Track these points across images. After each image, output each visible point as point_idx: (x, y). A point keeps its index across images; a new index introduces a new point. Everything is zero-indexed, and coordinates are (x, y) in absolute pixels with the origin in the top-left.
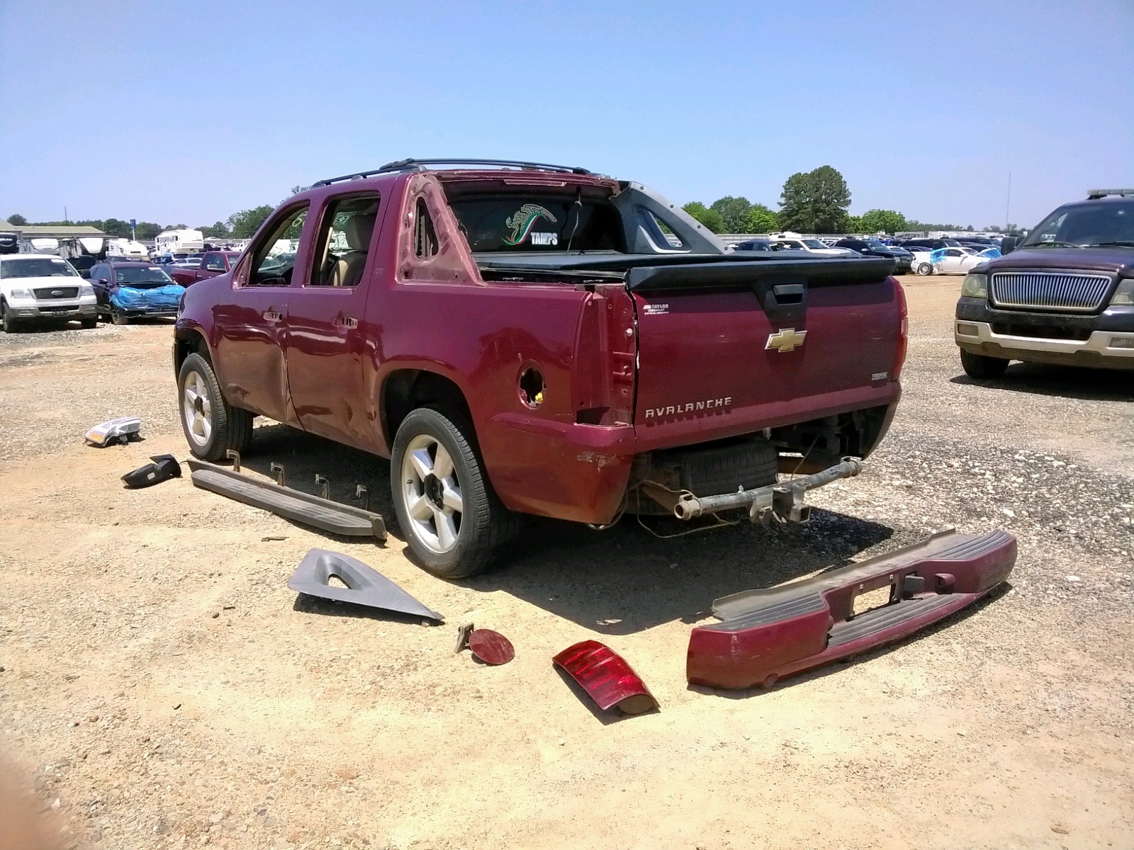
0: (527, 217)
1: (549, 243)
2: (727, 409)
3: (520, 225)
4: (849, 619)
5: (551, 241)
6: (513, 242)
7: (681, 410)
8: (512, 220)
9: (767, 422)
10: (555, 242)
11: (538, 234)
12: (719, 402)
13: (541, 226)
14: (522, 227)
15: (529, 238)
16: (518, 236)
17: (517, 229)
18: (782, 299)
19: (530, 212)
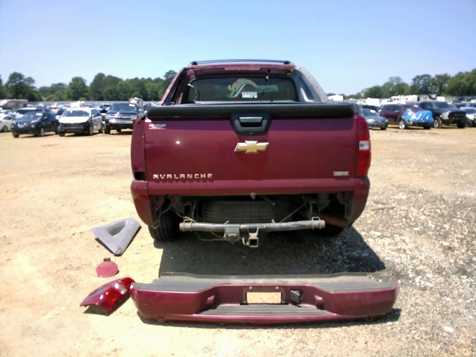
0: (240, 85)
1: (252, 97)
2: (211, 180)
3: (236, 89)
4: (242, 304)
6: (232, 96)
7: (176, 177)
8: (231, 86)
9: (253, 190)
10: (256, 97)
11: (246, 93)
12: (203, 176)
13: (248, 88)
14: (237, 90)
15: (240, 95)
16: (235, 93)
17: (234, 90)
18: (243, 124)
19: (242, 82)
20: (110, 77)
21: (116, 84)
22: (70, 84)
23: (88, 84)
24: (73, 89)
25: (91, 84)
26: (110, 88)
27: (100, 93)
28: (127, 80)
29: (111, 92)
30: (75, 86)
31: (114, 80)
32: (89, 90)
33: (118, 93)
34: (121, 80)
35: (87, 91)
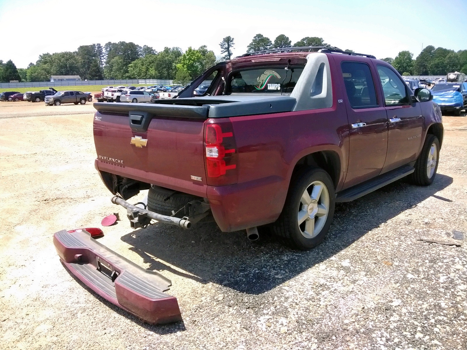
1: (276, 89)
3: (263, 81)
4: (97, 269)
5: (277, 88)
6: (259, 88)
7: (108, 159)
8: (260, 78)
10: (279, 89)
11: (271, 84)
13: (273, 80)
14: (264, 81)
15: (266, 87)
16: (262, 85)
17: (262, 83)
19: (268, 74)
20: (440, 49)
21: (445, 57)
22: (396, 58)
23: (414, 58)
24: (398, 63)
25: (417, 58)
26: (437, 61)
27: (425, 67)
28: (460, 51)
29: (437, 66)
30: (401, 61)
31: (443, 52)
32: (414, 64)
33: (446, 66)
34: (453, 52)
35: (412, 66)
